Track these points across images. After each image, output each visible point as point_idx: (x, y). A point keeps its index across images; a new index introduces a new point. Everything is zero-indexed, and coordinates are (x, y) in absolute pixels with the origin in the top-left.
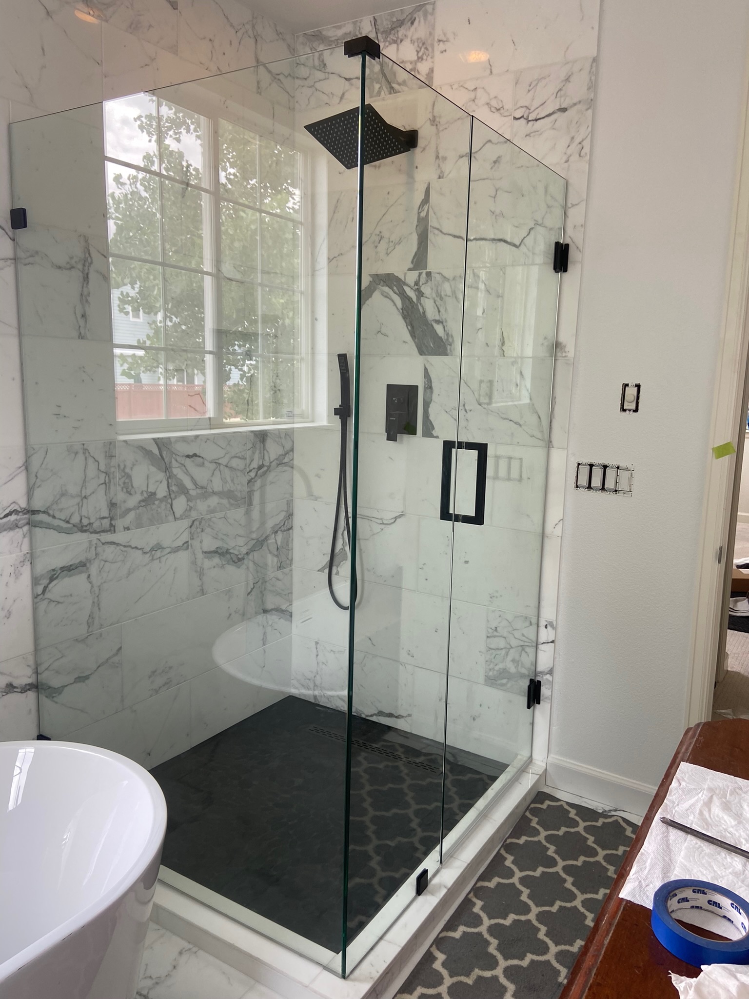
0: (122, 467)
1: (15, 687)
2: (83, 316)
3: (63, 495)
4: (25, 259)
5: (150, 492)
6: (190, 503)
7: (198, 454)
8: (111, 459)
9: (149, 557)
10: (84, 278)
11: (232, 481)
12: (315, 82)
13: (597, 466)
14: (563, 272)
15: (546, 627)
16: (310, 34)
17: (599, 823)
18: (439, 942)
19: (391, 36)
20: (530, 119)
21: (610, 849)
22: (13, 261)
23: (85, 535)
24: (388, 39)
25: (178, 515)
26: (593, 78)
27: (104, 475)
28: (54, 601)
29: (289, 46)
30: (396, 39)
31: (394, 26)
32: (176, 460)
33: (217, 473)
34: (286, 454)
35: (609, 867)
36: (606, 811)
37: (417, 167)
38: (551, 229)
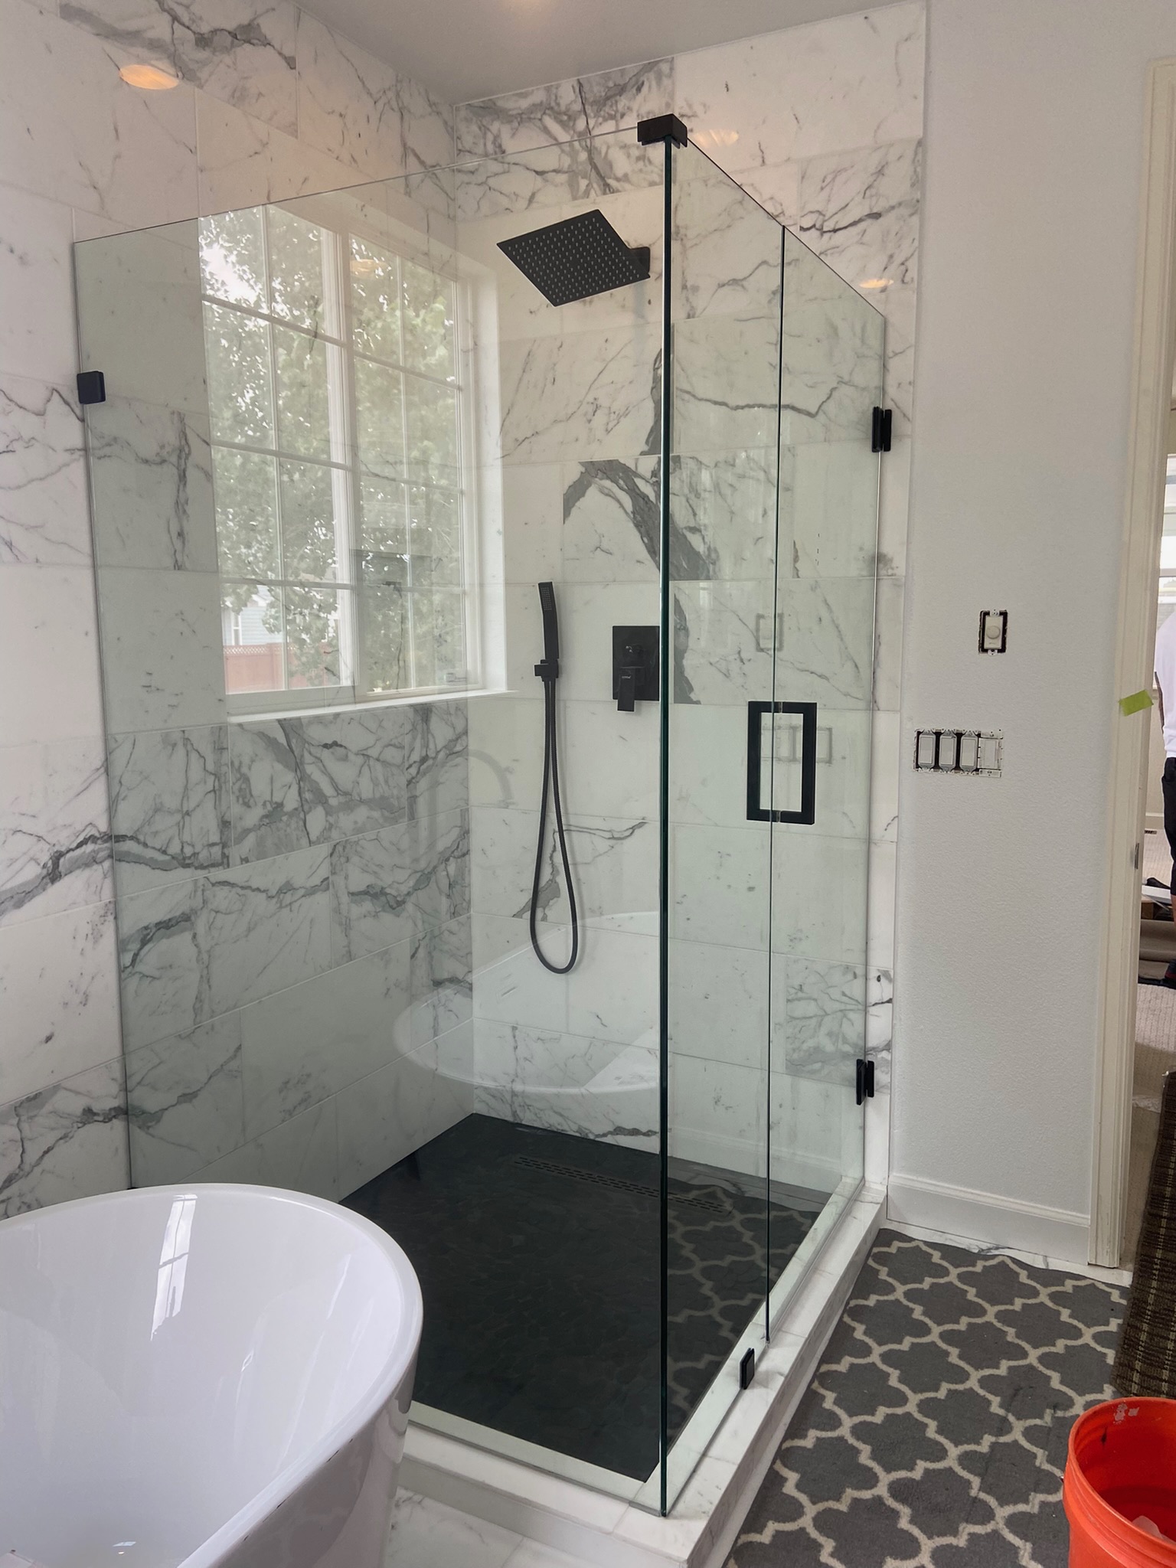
0: (237, 764)
1: (95, 1114)
2: (180, 534)
3: (157, 810)
4: (100, 449)
5: (276, 803)
6: (329, 818)
7: (339, 743)
8: (221, 753)
9: (277, 903)
10: (179, 475)
11: (386, 782)
12: (488, 177)
13: (948, 735)
14: (885, 451)
15: (879, 979)
16: (476, 105)
17: (979, 1267)
18: (782, 1455)
19: (607, 109)
20: (825, 229)
21: (1002, 1304)
22: (82, 453)
23: (189, 872)
24: (602, 113)
25: (313, 838)
26: (919, 169)
27: (213, 777)
28: (147, 977)
29: (446, 123)
30: (613, 113)
31: (610, 93)
32: (310, 753)
33: (366, 769)
34: (457, 739)
35: (1006, 1329)
36: (983, 1250)
37: (650, 302)
38: (864, 389)
